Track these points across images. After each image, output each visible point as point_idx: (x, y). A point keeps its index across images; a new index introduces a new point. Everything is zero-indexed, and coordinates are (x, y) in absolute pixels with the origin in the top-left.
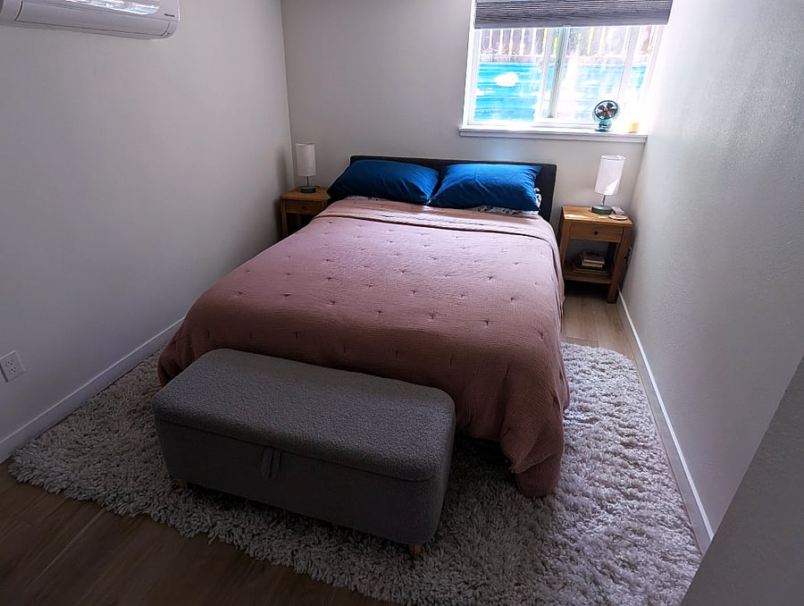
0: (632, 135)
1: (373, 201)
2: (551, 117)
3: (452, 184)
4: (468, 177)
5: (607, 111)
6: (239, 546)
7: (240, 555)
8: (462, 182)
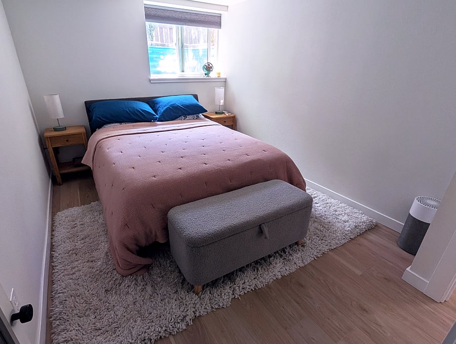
0: (219, 78)
1: (123, 125)
2: (183, 71)
3: (166, 108)
4: (172, 103)
5: (208, 68)
6: (252, 290)
7: (256, 292)
8: (170, 106)
